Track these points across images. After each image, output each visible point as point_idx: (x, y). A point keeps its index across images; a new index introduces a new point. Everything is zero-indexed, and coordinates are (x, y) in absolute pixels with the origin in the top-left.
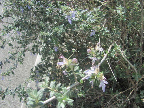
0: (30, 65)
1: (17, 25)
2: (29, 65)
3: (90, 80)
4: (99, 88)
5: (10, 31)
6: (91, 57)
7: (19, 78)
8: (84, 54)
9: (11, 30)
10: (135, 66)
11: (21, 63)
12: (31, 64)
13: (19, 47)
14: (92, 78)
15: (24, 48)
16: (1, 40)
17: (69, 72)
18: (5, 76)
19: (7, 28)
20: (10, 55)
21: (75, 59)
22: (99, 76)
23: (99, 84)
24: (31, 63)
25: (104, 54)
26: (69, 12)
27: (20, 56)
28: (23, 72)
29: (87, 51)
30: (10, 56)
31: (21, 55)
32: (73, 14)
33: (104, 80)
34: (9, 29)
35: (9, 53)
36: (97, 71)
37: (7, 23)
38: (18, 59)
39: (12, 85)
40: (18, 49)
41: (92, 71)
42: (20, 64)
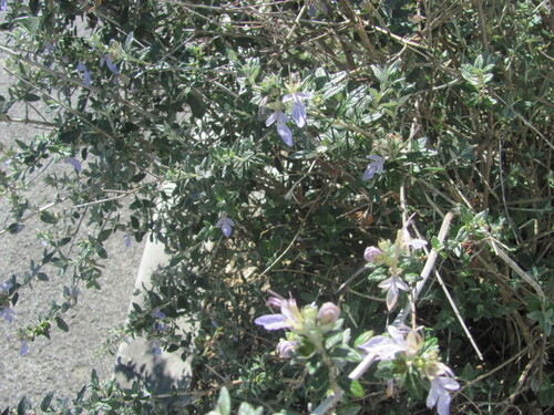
0: (121, 270)
1: (69, 133)
2: (117, 268)
3: (387, 376)
4: (429, 410)
5: (43, 162)
6: (378, 274)
7: (82, 322)
8: (334, 230)
9: (45, 156)
10: (536, 274)
11: (93, 284)
12: (124, 265)
13: (77, 216)
14: (395, 371)
15: (101, 224)
16: (6, 186)
17: (309, 360)
18: (33, 339)
19: (32, 150)
20: (45, 244)
21: (328, 307)
22: (424, 360)
23: (426, 394)
24: (124, 260)
25: (423, 251)
26: (281, 99)
27: (87, 258)
28: (95, 298)
29: (366, 253)
30: (46, 251)
31: (89, 253)
32: (297, 104)
33: (443, 375)
34: (37, 153)
35: (40, 236)
36: (414, 343)
37: (27, 121)
38: (81, 269)
39: (55, 349)
40: (74, 222)
41: (395, 342)
42: (89, 286)
